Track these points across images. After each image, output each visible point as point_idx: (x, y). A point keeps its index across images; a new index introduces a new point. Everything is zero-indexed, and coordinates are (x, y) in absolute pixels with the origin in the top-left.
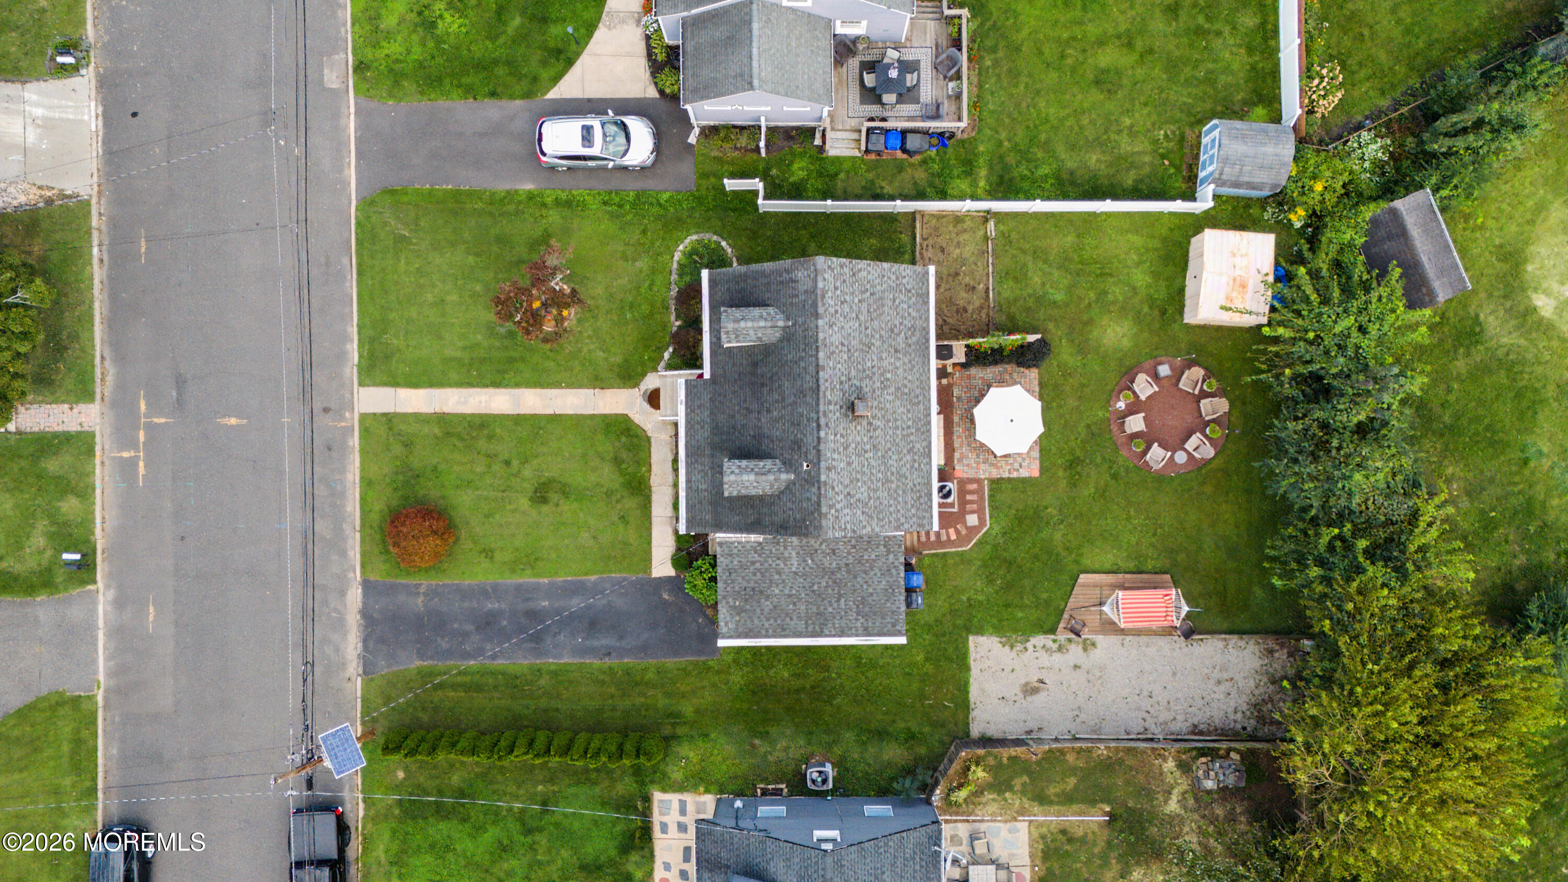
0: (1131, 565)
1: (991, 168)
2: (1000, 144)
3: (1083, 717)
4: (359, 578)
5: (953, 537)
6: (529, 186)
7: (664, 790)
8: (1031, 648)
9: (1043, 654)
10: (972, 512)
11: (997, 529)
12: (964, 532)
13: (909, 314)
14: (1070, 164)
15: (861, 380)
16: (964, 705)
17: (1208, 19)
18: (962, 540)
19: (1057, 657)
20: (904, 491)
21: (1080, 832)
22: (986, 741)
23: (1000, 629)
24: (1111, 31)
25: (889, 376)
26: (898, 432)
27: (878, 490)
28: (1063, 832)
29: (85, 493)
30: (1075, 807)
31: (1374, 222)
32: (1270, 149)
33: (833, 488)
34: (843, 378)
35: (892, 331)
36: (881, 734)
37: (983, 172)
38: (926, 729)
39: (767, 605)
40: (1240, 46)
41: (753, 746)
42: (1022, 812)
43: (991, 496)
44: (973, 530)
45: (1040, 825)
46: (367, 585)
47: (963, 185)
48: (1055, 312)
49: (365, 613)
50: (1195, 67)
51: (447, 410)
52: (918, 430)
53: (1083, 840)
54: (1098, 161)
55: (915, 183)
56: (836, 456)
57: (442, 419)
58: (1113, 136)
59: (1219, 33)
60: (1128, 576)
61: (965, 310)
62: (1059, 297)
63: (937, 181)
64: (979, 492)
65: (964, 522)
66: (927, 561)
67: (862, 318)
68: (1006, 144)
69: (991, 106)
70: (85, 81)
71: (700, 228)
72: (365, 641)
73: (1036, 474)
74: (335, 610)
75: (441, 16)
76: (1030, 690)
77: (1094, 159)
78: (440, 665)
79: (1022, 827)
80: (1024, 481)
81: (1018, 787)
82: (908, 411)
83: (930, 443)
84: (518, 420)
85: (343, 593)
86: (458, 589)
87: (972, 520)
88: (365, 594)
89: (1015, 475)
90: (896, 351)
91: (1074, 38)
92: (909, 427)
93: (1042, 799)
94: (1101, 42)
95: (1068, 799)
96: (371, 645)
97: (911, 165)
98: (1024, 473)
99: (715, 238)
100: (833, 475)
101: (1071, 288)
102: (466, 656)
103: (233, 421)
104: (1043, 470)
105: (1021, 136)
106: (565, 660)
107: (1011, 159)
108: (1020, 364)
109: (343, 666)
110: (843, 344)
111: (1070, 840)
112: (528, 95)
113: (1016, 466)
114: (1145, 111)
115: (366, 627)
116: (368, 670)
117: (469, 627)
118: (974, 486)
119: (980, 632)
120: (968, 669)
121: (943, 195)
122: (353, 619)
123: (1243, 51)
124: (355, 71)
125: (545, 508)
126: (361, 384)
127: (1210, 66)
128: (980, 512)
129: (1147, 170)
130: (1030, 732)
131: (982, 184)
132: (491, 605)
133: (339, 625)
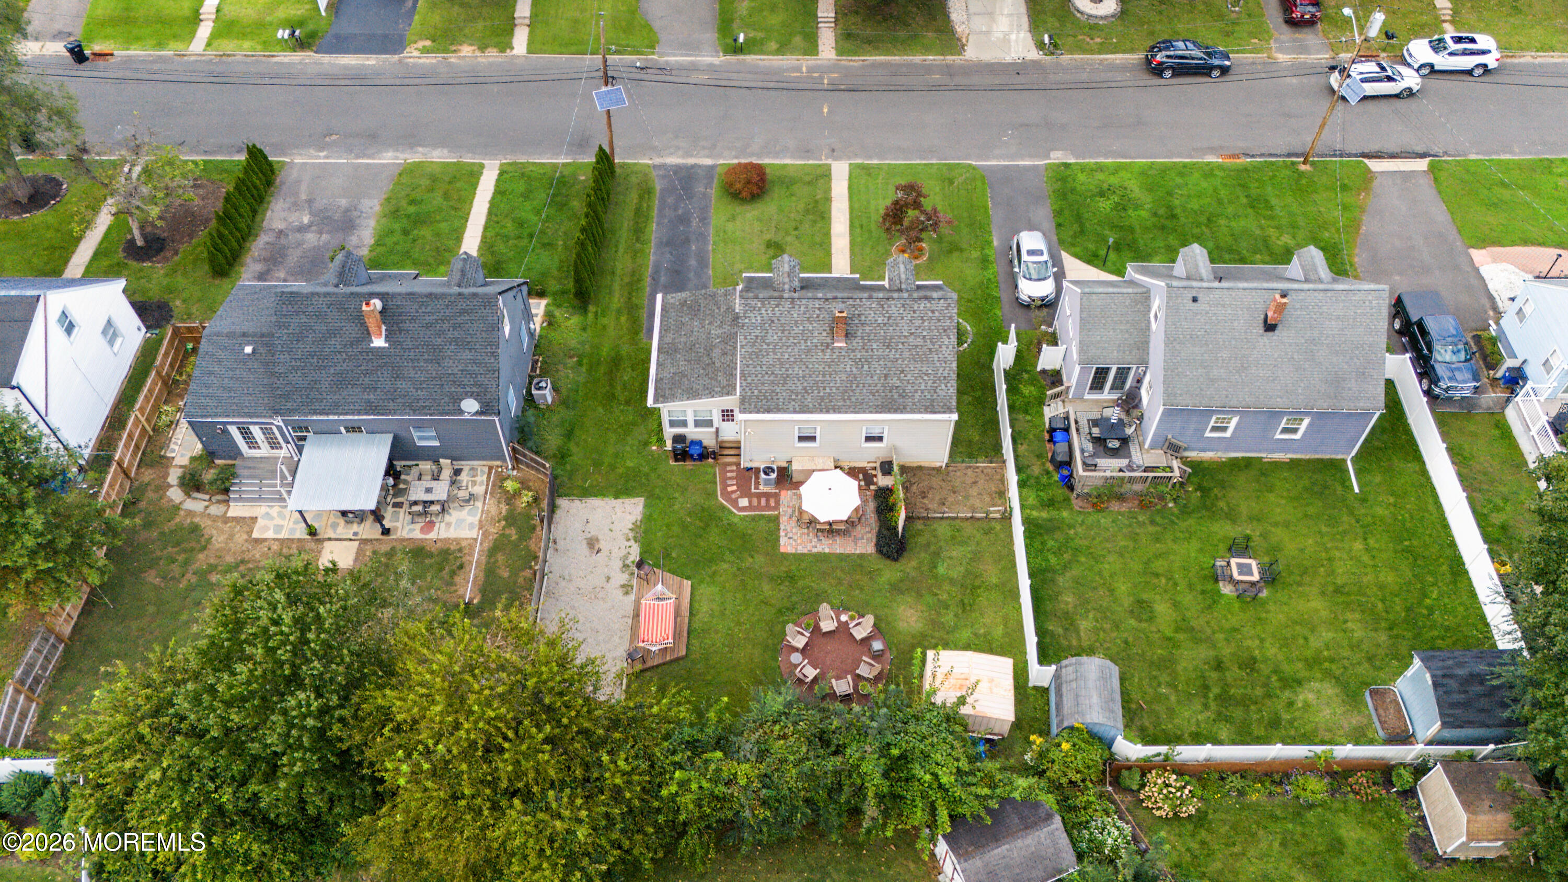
0: (696, 625)
1: (1050, 520)
2: (1070, 526)
3: (563, 584)
4: (716, 163)
5: (729, 489)
6: (995, 243)
7: (547, 305)
8: (628, 544)
9: (623, 552)
10: (750, 502)
11: (736, 520)
12: (734, 496)
13: (916, 391)
14: (1060, 580)
15: (862, 338)
16: (586, 493)
17: (1217, 697)
18: (727, 495)
19: (620, 564)
20: (772, 382)
21: (458, 579)
22: (553, 508)
23: (648, 518)
24: (1188, 615)
25: (866, 367)
26: (820, 378)
27: (775, 354)
28: (461, 567)
29: (780, 51)
30: (481, 575)
31: (1037, 805)
32: (1095, 699)
33: (777, 306)
34: (863, 318)
35: (902, 372)
36: (569, 435)
37: (1044, 515)
38: (568, 467)
40: (1198, 724)
41: (572, 358)
42: (485, 535)
43: (763, 516)
44: (735, 503)
45: (472, 547)
46: (713, 167)
47: (1031, 501)
48: (925, 568)
49: (693, 166)
50: (1168, 685)
52: (822, 399)
53: (450, 583)
54: (1067, 603)
55: (1029, 466)
56: (802, 309)
57: (827, 199)
58: (1091, 616)
59: (1206, 706)
60: (687, 620)
61: (924, 498)
62: (941, 570)
63: (1032, 481)
64: (768, 507)
65: (741, 497)
66: (709, 470)
67: (911, 339)
68: (1072, 532)
69: (1103, 521)
70: (1034, 54)
71: (976, 334)
72: (676, 166)
73: (782, 550)
74: (698, 153)
75: (1109, 199)
76: (592, 544)
77: (1068, 600)
78: (656, 198)
79: (473, 534)
80: (777, 541)
81: (508, 532)
82: (838, 388)
83: (811, 412)
84: (827, 236)
85: (708, 157)
86: (707, 207)
87: (744, 502)
88: (707, 166)
89: (782, 533)
90: (886, 376)
91: (1176, 584)
92: (824, 388)
93: (493, 551)
94: (1176, 605)
95: (490, 571)
96: (673, 169)
97: (1043, 464)
98: (783, 541)
99: (969, 340)
100: (788, 305)
101: (952, 581)
102: (661, 210)
103: (826, 110)
104: (785, 556)
105: (1078, 542)
106: (652, 258)
107: (1059, 535)
108: (879, 535)
109: (661, 156)
110: (889, 318)
111: (453, 574)
112: (1061, 242)
113: (790, 535)
114: (1118, 641)
115: (686, 166)
116: (656, 167)
117: (680, 212)
118: (772, 503)
119: (647, 506)
120: (616, 497)
121: (1022, 484)
122: (691, 161)
123: (1193, 729)
124: (1064, 163)
125: (763, 247)
126: (850, 164)
127: (1173, 698)
128: (750, 507)
129: (1065, 643)
130: (555, 542)
131: (1036, 513)
132: (695, 222)
133: (688, 154)
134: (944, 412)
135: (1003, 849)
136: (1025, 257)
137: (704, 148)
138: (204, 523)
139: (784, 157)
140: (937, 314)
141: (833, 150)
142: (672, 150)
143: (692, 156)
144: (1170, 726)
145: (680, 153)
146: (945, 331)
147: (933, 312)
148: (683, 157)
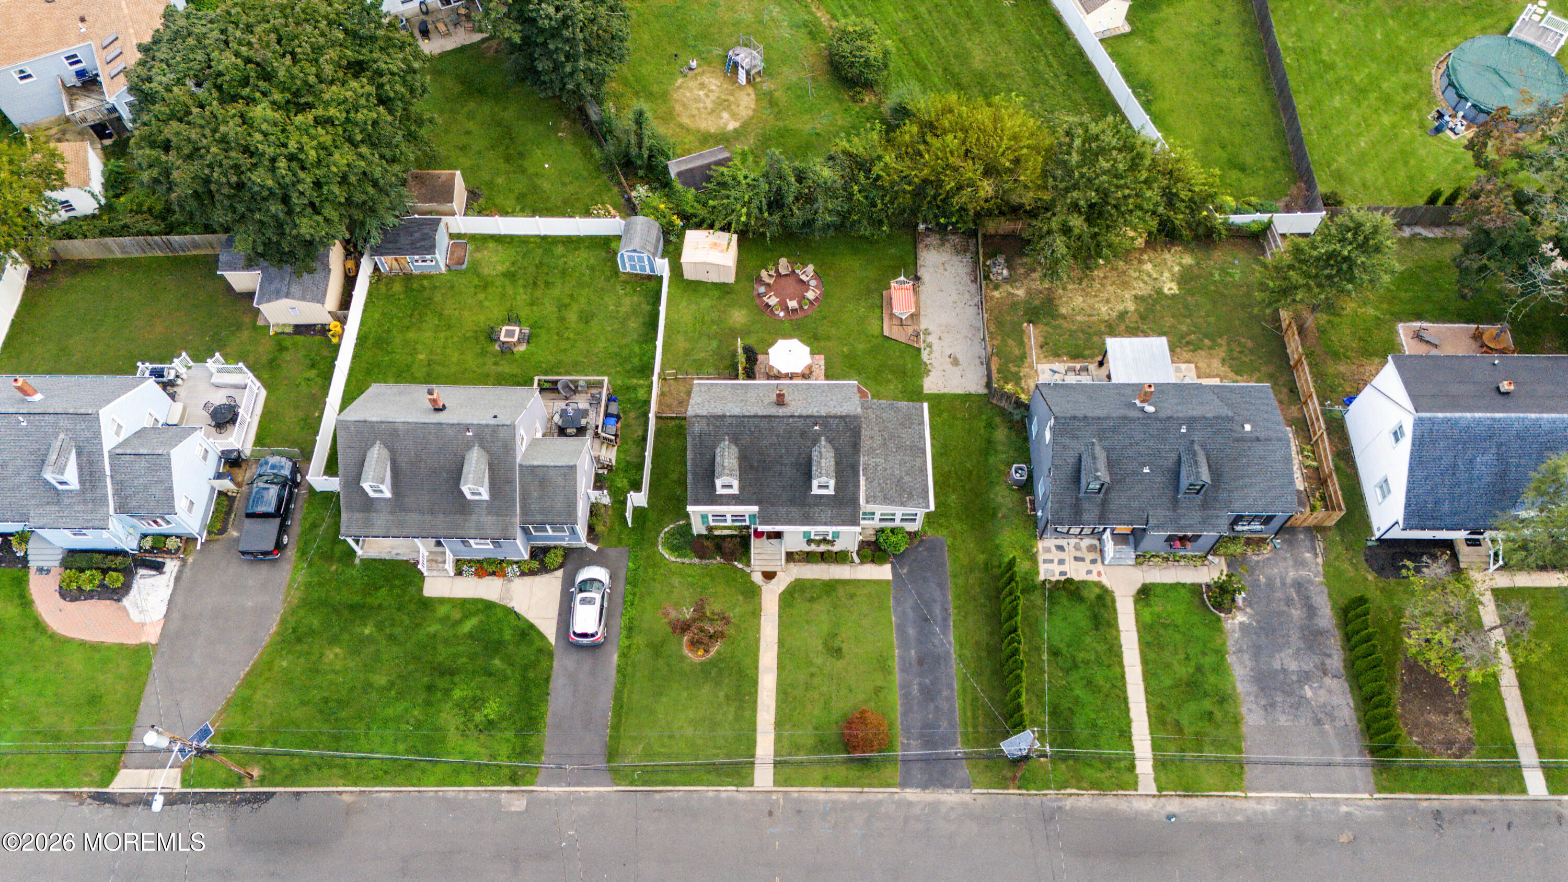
0: (878, 310)
1: (633, 377)
3: (970, 335)
4: (898, 790)
6: (616, 657)
7: (1038, 573)
8: (930, 361)
9: (932, 356)
11: (857, 377)
14: (635, 336)
16: (967, 397)
17: (556, 268)
19: (934, 348)
21: (1041, 338)
22: (989, 385)
23: (919, 377)
28: (1042, 346)
30: (1026, 340)
31: (683, 183)
32: (638, 231)
33: (831, 410)
34: (764, 406)
35: (734, 393)
36: (990, 442)
37: (635, 381)
38: (984, 417)
39: (907, 479)
41: (1003, 517)
42: (1031, 367)
44: (858, 391)
45: (1038, 358)
46: (903, 785)
47: (641, 394)
48: (725, 344)
49: (924, 787)
50: (584, 274)
51: (773, 720)
53: (1046, 337)
54: (634, 323)
57: (778, 725)
58: (620, 315)
59: (565, 264)
62: (715, 343)
63: (638, 405)
71: (655, 545)
72: (946, 786)
73: (823, 357)
74: (923, 809)
75: (486, 716)
76: (956, 362)
77: (634, 325)
78: (959, 730)
79: (1040, 367)
80: (826, 364)
81: (1017, 369)
84: (781, 667)
85: (910, 804)
86: (905, 714)
88: (911, 786)
89: (823, 368)
93: (1023, 357)
94: (562, 319)
95: (1021, 344)
96: (948, 782)
98: (822, 363)
99: (662, 535)
100: (823, 410)
102: (952, 710)
104: (820, 354)
106: (952, 639)
107: (628, 367)
109: (964, 805)
111: (1047, 343)
112: (551, 655)
113: (817, 367)
114: (607, 299)
115: (935, 785)
116: (966, 785)
117: (932, 706)
119: (922, 387)
120: (945, 394)
121: (647, 402)
122: (929, 795)
123: (577, 252)
124: (517, 785)
125: (845, 647)
126: (752, 785)
127: (584, 268)
130: (982, 363)
131: (641, 382)
133: (934, 807)
138: (1231, 374)
139: (825, 802)
141: (770, 813)
142: (953, 815)
143: (929, 804)
145: (943, 810)
148: (940, 803)
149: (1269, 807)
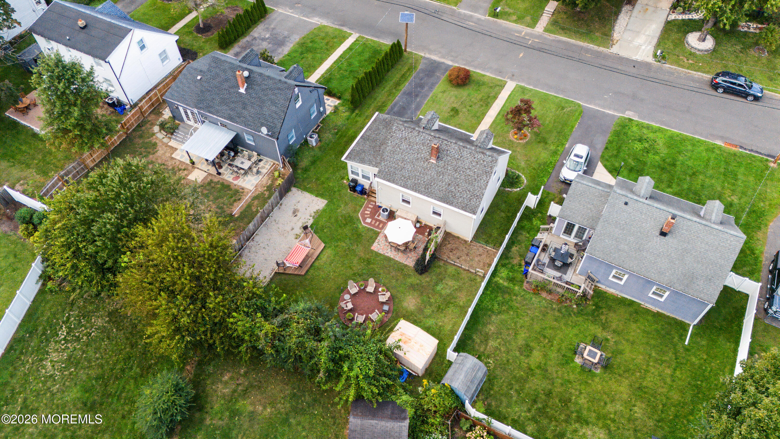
0: (316, 264)
1: (507, 288)
2: (517, 296)
3: (274, 223)
4: (454, 65)
5: (366, 212)
6: (566, 146)
8: (310, 218)
9: (305, 220)
10: (371, 221)
11: (360, 227)
12: (366, 216)
13: (461, 197)
14: (494, 317)
15: (445, 162)
16: (306, 189)
17: (539, 409)
18: (363, 215)
19: (301, 225)
20: (396, 168)
21: (235, 204)
22: (288, 190)
23: (324, 211)
24: (549, 363)
25: (441, 177)
26: (418, 174)
27: (402, 155)
28: (239, 199)
29: (516, 22)
30: (245, 206)
33: (411, 132)
34: (449, 152)
35: (457, 185)
36: (313, 163)
37: (506, 284)
38: (305, 176)
40: (519, 417)
42: (256, 190)
43: (373, 230)
44: (364, 219)
45: (248, 193)
46: (450, 66)
47: (503, 275)
48: (432, 284)
49: (442, 63)
50: (516, 391)
52: (415, 184)
53: (232, 204)
54: (490, 330)
55: (513, 258)
56: (422, 138)
57: (495, 97)
58: (498, 341)
59: (529, 410)
60: (313, 260)
61: (451, 252)
62: (439, 288)
63: (510, 266)
64: (378, 227)
65: (369, 218)
66: (363, 200)
67: (468, 171)
68: (514, 298)
69: (534, 299)
70: (650, 59)
72: (434, 60)
73: (372, 248)
74: (448, 58)
76: (295, 212)
77: (492, 328)
78: (415, 72)
79: (251, 188)
80: (373, 242)
81: (265, 192)
82: (424, 182)
83: (408, 189)
85: (452, 61)
87: (369, 220)
88: (448, 65)
89: (377, 241)
90: (449, 184)
91: (552, 346)
92: (418, 180)
93: (255, 198)
95: (249, 206)
96: (432, 61)
97: (521, 260)
98: (375, 244)
99: (522, 188)
100: (416, 134)
101: (441, 295)
102: (414, 78)
103: (521, 55)
104: (372, 251)
105: (515, 304)
106: (397, 98)
107: (507, 297)
108: (418, 260)
109: (430, 54)
110: (461, 157)
111: (235, 201)
112: (602, 157)
113: (380, 243)
114: (504, 359)
115: (438, 62)
116: (424, 58)
117: (423, 81)
118: (381, 226)
119: (327, 205)
120: (316, 196)
122: (442, 60)
123: (516, 418)
124: (630, 118)
125: (450, 109)
126: (517, 85)
127: (514, 399)
128: (370, 224)
129: (477, 347)
130: (281, 205)
131: (501, 281)
132: (426, 88)
133: (442, 57)
134: (470, 213)
135: (374, 422)
136: (572, 157)
137: (452, 56)
138: (159, 144)
139: (487, 72)
140: (485, 163)
141: (513, 75)
142: (436, 53)
143: (444, 58)
144: (504, 411)
145: (440, 55)
146: (486, 173)
147: (484, 161)
148: (440, 57)
149: (317, 19)
